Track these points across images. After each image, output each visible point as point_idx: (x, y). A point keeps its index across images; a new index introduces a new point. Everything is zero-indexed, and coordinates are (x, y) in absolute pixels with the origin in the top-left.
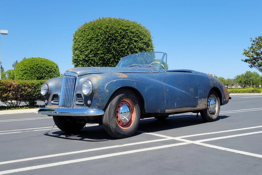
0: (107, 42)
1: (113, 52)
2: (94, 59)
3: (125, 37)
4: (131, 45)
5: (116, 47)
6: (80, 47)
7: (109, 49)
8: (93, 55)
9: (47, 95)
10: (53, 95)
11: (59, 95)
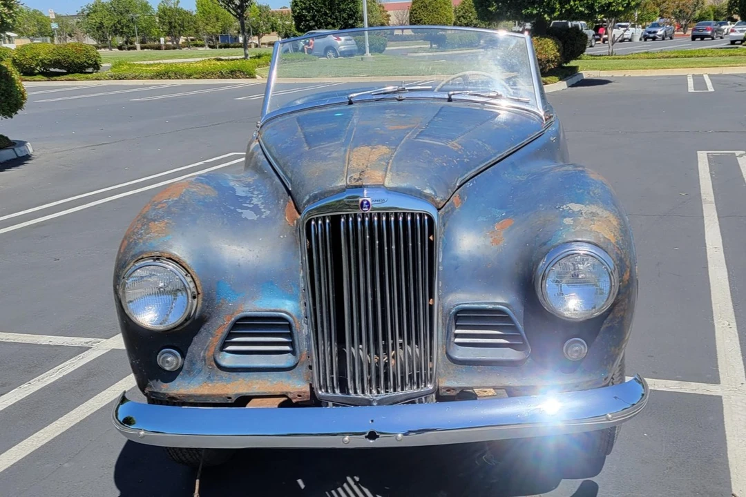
9: (185, 325)
10: (233, 319)
11: (294, 319)
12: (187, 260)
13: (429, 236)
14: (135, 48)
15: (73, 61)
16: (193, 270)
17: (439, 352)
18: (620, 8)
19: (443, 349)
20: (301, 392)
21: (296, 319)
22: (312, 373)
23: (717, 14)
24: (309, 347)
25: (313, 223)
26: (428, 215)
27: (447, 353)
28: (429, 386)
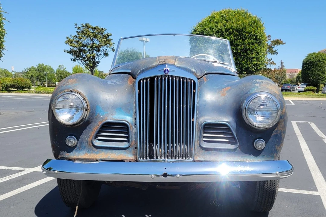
9: (81, 124)
10: (102, 123)
11: (130, 125)
12: (84, 94)
13: (193, 90)
14: (45, 86)
15: (20, 85)
16: (87, 98)
17: (196, 144)
18: (253, 70)
19: (198, 143)
20: (130, 159)
21: (131, 125)
22: (136, 150)
23: (292, 82)
24: (136, 139)
25: (142, 81)
26: (193, 80)
27: (199, 145)
28: (191, 158)
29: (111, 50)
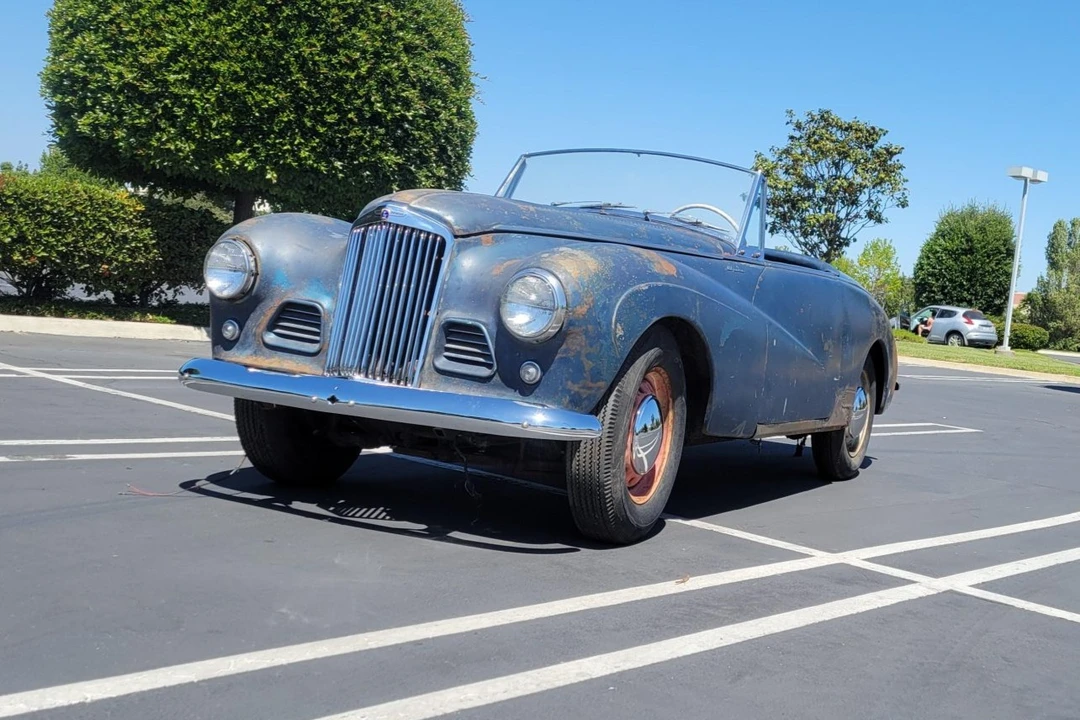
0: (267, 26)
1: (297, 80)
2: (191, 97)
3: (362, 17)
4: (386, 64)
5: (317, 58)
6: (111, 21)
7: (277, 61)
8: (187, 76)
9: (244, 299)
10: (281, 303)
11: (325, 312)
13: (437, 256)
16: (259, 254)
17: (427, 360)
19: (431, 358)
25: (354, 231)
26: (441, 237)
27: (434, 362)
29: (895, 202)
